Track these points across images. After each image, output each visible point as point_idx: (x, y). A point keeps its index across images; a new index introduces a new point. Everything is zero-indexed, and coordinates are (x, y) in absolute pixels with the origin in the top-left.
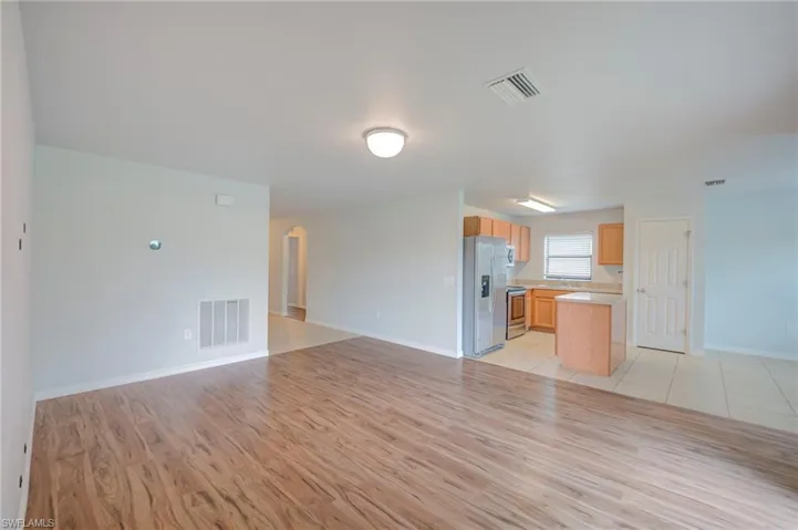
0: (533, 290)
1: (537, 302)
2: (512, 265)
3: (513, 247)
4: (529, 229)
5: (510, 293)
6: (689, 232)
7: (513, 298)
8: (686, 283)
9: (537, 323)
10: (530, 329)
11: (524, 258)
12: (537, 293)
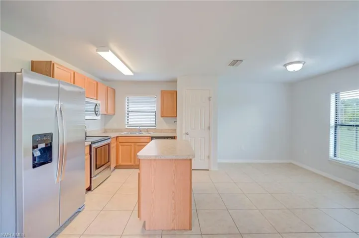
0: (117, 137)
1: (120, 148)
2: (99, 117)
3: (98, 102)
4: (114, 91)
5: (94, 146)
6: (210, 97)
7: (96, 149)
8: (209, 128)
9: (120, 163)
10: (116, 168)
11: (110, 111)
12: (120, 140)
